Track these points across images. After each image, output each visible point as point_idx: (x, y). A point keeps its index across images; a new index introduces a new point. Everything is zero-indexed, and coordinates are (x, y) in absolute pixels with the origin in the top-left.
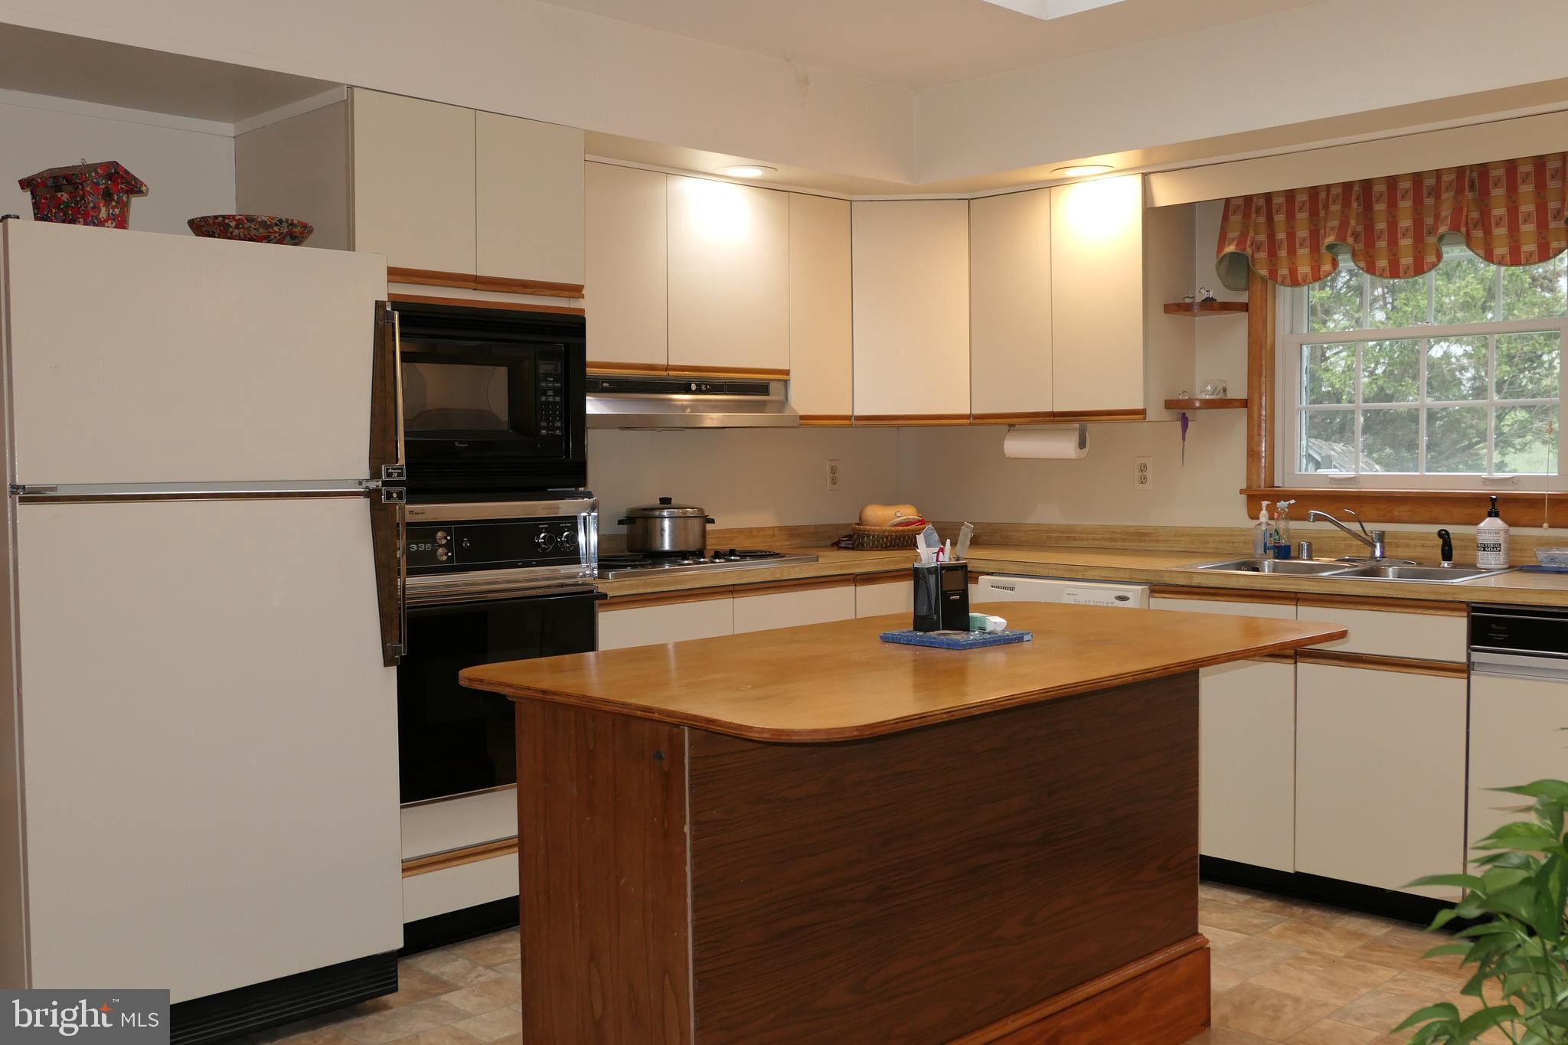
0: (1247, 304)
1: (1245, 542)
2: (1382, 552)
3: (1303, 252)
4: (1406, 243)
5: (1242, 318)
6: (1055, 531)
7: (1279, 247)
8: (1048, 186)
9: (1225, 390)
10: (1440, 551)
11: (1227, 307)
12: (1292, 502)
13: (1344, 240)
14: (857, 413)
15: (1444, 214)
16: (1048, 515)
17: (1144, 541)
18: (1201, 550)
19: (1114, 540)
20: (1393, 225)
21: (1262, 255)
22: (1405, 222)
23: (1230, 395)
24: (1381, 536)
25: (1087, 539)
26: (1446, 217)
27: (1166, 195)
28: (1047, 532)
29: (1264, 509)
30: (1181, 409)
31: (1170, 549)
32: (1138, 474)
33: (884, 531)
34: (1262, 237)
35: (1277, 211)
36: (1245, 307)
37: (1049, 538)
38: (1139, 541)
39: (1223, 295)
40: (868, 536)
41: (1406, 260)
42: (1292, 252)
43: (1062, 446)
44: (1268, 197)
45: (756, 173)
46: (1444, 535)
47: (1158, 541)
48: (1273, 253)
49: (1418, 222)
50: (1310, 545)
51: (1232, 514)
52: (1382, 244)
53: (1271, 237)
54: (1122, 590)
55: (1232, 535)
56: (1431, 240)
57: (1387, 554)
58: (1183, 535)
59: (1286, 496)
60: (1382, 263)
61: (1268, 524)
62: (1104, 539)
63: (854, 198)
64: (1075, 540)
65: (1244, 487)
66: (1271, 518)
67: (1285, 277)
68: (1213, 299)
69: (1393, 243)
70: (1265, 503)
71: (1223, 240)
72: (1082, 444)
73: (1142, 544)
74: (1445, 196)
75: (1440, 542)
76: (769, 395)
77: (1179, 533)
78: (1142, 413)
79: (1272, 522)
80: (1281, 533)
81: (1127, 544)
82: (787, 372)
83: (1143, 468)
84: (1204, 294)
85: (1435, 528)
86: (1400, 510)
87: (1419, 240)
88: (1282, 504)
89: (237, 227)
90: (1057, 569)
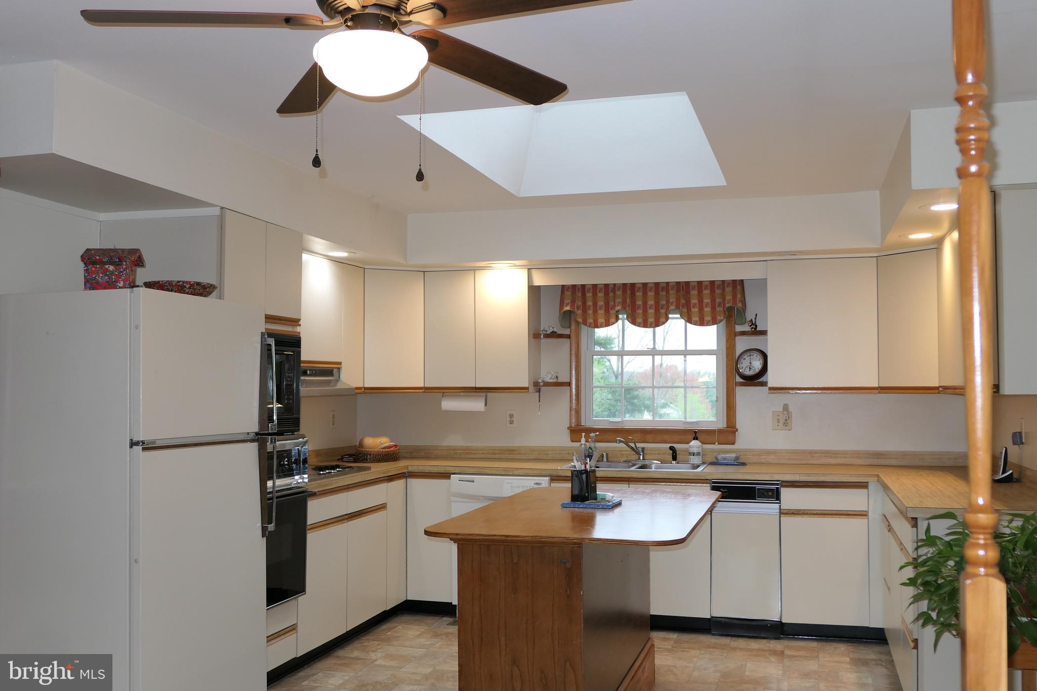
0: (570, 335)
1: (569, 454)
2: (643, 457)
3: (601, 312)
4: (651, 311)
5: (566, 342)
6: (459, 450)
7: (588, 309)
8: (475, 270)
9: (557, 377)
10: (671, 456)
11: (561, 336)
12: (598, 433)
13: (625, 308)
14: (366, 386)
15: (671, 300)
16: (455, 441)
17: (512, 454)
18: (545, 458)
19: (495, 454)
20: (645, 303)
21: (580, 312)
22: (651, 302)
23: (560, 380)
24: (643, 449)
25: (479, 454)
26: (673, 302)
27: (540, 280)
28: (454, 450)
29: (583, 437)
30: (538, 386)
31: (526, 458)
32: (508, 419)
33: (379, 452)
34: (580, 303)
35: (588, 291)
36: (569, 337)
37: (456, 453)
38: (509, 454)
39: (560, 331)
40: (370, 455)
41: (651, 320)
42: (595, 311)
43: (476, 405)
44: (583, 286)
45: (342, 254)
46: (672, 448)
47: (520, 454)
48: (585, 311)
49: (657, 303)
50: (607, 455)
51: (563, 440)
52: (640, 311)
53: (584, 303)
54: (538, 480)
55: (561, 450)
56: (663, 311)
57: (645, 458)
58: (534, 451)
59: (595, 430)
60: (640, 320)
61: (585, 445)
62: (489, 453)
63: (366, 267)
64: (471, 454)
65: (569, 426)
66: (587, 441)
67: (591, 323)
68: (556, 332)
69: (645, 311)
70: (583, 434)
71: (562, 304)
72: (486, 405)
73: (512, 456)
74: (671, 292)
75: (671, 452)
76: (333, 376)
77: (532, 450)
78: (527, 389)
79: (588, 444)
80: (593, 448)
81: (502, 456)
82: (340, 363)
83: (511, 416)
84: (551, 330)
85: (669, 445)
86: (649, 437)
87: (657, 310)
88: (592, 435)
89: (189, 288)
90: (497, 470)
